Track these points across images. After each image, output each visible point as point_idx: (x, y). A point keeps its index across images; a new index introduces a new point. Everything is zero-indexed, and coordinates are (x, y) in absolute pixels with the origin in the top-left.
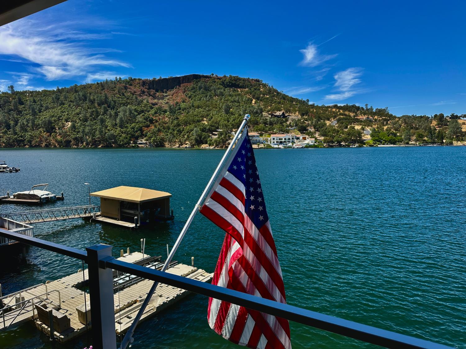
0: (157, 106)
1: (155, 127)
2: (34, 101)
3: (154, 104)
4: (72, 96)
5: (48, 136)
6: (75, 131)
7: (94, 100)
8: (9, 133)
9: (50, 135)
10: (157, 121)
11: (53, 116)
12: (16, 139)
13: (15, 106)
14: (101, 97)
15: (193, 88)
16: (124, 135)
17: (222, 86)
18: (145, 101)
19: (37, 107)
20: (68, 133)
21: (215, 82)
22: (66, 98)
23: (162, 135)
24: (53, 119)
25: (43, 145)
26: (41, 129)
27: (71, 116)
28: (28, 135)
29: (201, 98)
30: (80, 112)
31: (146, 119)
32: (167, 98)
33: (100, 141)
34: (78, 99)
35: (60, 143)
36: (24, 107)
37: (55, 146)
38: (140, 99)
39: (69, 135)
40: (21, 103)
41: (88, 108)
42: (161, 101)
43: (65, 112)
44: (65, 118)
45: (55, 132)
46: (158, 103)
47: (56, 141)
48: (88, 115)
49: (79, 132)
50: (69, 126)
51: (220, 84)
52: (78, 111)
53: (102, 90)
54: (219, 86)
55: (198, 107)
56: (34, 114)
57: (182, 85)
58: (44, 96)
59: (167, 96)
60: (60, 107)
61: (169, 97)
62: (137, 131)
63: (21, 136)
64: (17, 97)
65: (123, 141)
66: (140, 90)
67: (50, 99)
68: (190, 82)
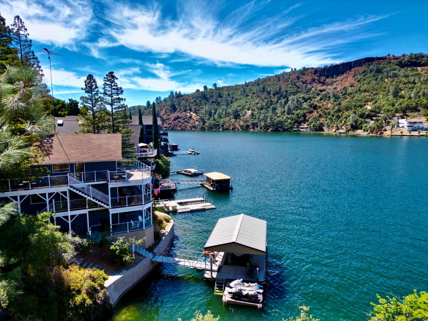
0: (324, 93)
1: (318, 113)
2: (229, 95)
3: (321, 91)
4: (255, 89)
5: (235, 122)
6: (253, 118)
7: (271, 91)
8: (211, 119)
9: (236, 121)
10: (320, 107)
11: (239, 106)
12: (214, 124)
13: (216, 99)
14: (276, 88)
15: (365, 71)
16: (289, 121)
17: (397, 67)
18: (313, 89)
19: (229, 99)
20: (248, 120)
21: (390, 63)
22: (250, 91)
23: (322, 120)
24: (239, 108)
25: (231, 128)
26: (231, 116)
27: (251, 106)
28: (221, 121)
29: (371, 81)
30: (259, 102)
31: (310, 106)
32: (336, 83)
33: (270, 126)
34: (259, 91)
35: (242, 127)
36: (222, 100)
37: (239, 130)
38: (309, 86)
39: (248, 121)
40: (220, 96)
41: (265, 98)
42: (329, 87)
43: (248, 102)
44: (247, 107)
45: (239, 119)
46: (326, 89)
47: (240, 125)
48: (264, 104)
49: (256, 118)
50: (249, 114)
51: (396, 65)
52: (257, 101)
53: (278, 82)
54: (394, 67)
55: (365, 91)
56: (228, 105)
57: (352, 70)
58: (236, 89)
59: (336, 82)
60: (245, 99)
61: (337, 82)
62: (301, 117)
63: (218, 122)
64: (218, 92)
65: (287, 126)
66: (311, 78)
67: (239, 93)
68: (362, 66)
